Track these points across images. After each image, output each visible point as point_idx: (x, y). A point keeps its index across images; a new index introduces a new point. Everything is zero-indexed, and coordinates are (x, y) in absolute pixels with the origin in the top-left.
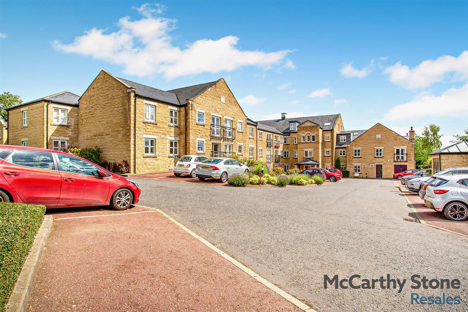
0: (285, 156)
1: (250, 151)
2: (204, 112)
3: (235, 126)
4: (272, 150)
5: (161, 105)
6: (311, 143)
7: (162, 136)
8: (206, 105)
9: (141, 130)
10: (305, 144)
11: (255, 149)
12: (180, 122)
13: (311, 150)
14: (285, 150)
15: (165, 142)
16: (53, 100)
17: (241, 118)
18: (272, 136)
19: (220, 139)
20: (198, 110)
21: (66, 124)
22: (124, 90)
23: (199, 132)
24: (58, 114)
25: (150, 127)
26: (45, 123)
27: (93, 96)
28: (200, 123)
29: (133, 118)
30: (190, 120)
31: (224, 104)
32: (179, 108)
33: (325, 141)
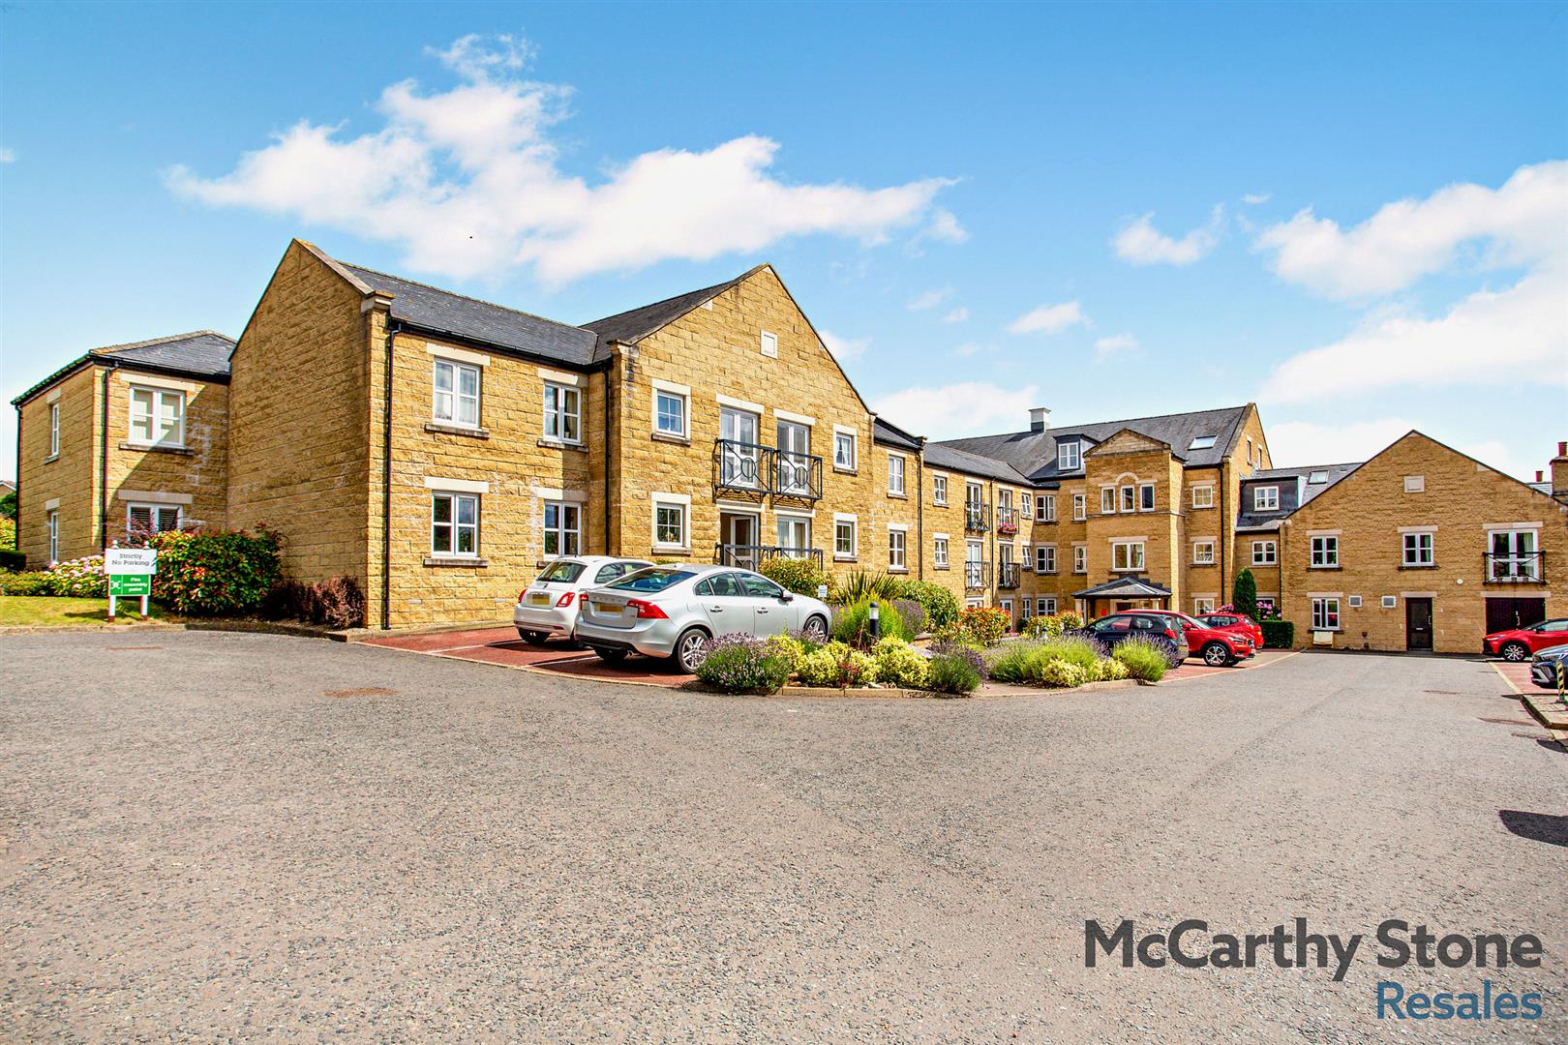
0: (1041, 565)
1: (892, 546)
2: (685, 390)
3: (822, 450)
4: (987, 545)
5: (504, 362)
6: (1139, 514)
7: (511, 485)
8: (694, 363)
9: (416, 460)
10: (1114, 521)
11: (912, 537)
12: (587, 433)
13: (1140, 541)
14: (1042, 545)
15: (521, 506)
16: (129, 357)
17: (846, 419)
18: (986, 491)
19: (757, 497)
20: (657, 384)
21: (179, 444)
23: (663, 467)
24: (150, 410)
25: (457, 448)
26: (98, 440)
27: (268, 339)
28: (668, 432)
29: (381, 413)
30: (624, 423)
31: (773, 364)
32: (584, 379)
33: (1195, 506)
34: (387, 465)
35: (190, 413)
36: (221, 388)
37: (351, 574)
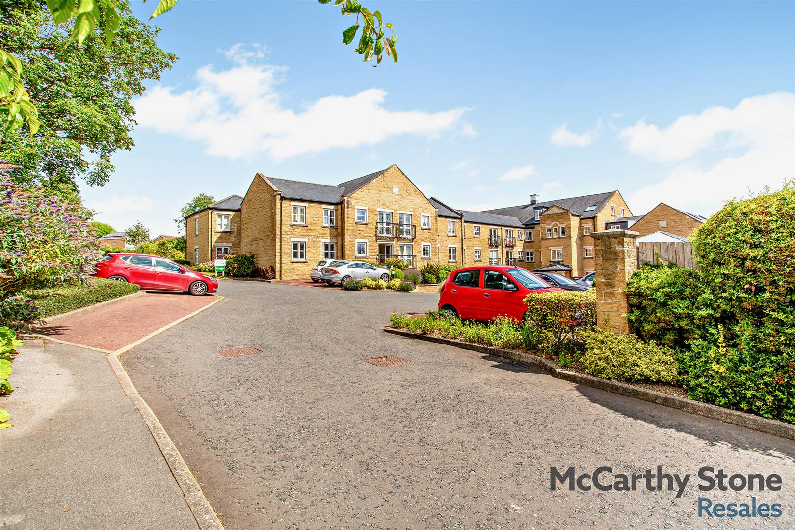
1: (450, 252)
2: (366, 208)
3: (416, 222)
4: (500, 251)
5: (312, 204)
6: (560, 238)
7: (314, 239)
8: (368, 199)
9: (288, 234)
10: (551, 241)
11: (459, 250)
12: (337, 222)
13: (560, 248)
15: (317, 245)
16: (217, 207)
17: (426, 211)
18: (499, 231)
19: (392, 239)
20: (356, 207)
21: (229, 230)
22: (272, 193)
23: (359, 232)
24: (221, 221)
25: (299, 230)
26: (210, 230)
27: (251, 200)
28: (361, 221)
29: (279, 222)
30: (346, 220)
31: (398, 196)
32: (336, 206)
33: (585, 234)
34: (281, 236)
35: (231, 220)
36: (239, 213)
37: (272, 265)
